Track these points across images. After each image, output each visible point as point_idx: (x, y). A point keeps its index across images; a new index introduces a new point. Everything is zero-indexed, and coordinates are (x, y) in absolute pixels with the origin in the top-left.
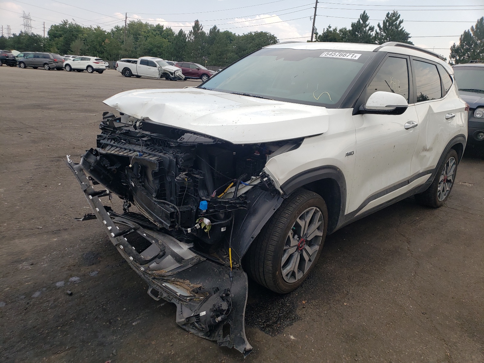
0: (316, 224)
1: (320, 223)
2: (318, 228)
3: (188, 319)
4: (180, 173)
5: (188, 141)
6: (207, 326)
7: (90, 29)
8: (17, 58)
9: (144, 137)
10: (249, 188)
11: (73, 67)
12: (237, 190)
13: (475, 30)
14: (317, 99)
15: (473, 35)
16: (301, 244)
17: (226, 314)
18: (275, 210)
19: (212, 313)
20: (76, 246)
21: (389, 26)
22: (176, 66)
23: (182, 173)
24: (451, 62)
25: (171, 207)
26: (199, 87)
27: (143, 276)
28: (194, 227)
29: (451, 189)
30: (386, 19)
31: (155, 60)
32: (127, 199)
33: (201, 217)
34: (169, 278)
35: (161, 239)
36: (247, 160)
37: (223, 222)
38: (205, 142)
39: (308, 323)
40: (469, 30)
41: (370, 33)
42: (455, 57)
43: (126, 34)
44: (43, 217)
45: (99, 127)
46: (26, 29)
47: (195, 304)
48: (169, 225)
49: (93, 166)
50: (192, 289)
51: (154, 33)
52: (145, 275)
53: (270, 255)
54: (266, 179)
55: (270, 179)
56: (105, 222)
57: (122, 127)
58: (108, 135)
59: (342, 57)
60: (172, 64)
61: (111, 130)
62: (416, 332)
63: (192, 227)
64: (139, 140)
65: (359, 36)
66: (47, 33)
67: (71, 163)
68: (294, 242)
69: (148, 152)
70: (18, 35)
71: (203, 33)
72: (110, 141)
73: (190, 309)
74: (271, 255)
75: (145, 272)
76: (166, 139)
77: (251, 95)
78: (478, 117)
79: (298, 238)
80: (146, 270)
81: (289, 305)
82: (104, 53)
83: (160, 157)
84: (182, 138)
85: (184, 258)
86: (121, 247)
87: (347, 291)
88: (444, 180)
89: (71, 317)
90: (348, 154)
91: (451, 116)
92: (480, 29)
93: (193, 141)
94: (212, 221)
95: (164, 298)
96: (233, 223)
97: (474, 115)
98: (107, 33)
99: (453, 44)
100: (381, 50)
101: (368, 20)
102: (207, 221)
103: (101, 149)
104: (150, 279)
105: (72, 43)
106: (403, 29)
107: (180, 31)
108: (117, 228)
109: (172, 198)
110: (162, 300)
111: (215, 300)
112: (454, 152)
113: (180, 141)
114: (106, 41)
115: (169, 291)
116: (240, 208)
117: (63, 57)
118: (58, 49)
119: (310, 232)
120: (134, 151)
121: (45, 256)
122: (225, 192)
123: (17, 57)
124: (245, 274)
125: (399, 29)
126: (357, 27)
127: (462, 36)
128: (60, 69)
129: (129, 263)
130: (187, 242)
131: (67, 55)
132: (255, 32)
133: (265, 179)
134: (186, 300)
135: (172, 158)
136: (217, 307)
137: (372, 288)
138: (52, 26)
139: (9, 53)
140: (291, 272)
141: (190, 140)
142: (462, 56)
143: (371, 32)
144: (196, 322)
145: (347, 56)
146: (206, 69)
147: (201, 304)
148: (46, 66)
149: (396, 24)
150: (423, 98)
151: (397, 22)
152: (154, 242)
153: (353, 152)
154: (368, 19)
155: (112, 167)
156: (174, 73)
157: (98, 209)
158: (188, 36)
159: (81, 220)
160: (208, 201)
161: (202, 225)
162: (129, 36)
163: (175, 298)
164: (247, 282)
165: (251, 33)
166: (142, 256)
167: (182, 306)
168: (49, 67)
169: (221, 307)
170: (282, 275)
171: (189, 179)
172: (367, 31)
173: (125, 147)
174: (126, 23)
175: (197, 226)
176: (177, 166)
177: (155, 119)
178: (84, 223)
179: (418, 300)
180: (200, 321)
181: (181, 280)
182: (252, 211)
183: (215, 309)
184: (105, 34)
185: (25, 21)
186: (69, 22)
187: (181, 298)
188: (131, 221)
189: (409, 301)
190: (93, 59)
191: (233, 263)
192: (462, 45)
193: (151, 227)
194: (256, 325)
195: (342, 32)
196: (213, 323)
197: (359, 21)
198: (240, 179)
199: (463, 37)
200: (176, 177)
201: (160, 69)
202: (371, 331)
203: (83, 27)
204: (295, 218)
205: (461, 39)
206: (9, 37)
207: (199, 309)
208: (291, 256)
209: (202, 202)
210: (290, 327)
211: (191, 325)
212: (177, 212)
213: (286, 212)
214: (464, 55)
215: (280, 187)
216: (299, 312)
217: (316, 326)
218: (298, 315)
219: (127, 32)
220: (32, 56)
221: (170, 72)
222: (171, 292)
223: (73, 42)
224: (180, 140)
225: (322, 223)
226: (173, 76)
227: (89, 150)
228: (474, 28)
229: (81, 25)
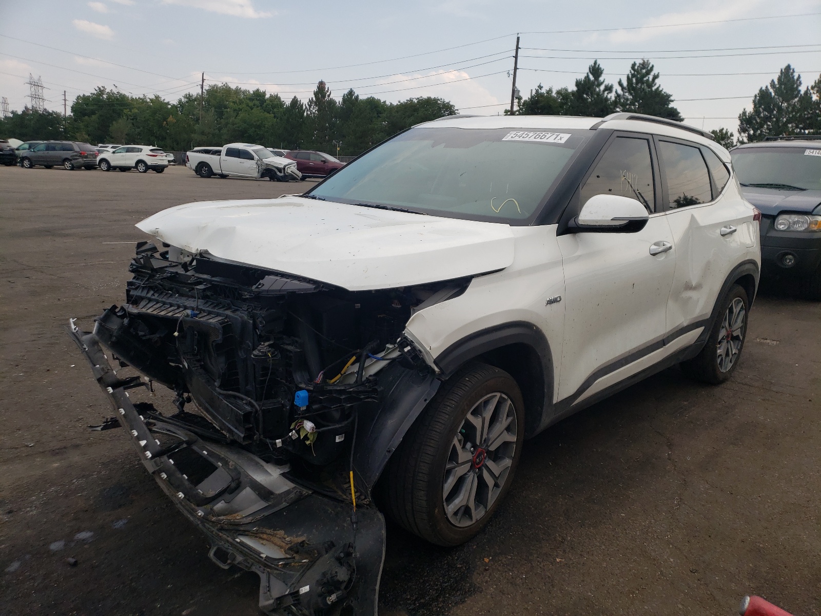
0: (504, 422)
1: (510, 419)
2: (508, 429)
3: (280, 600)
4: (260, 344)
5: (270, 289)
6: (313, 612)
7: (143, 101)
8: (17, 152)
9: (200, 283)
10: (383, 364)
11: (113, 163)
12: (362, 368)
13: (777, 86)
14: (496, 211)
15: (775, 94)
16: (477, 458)
17: (346, 588)
18: (428, 402)
19: (320, 588)
20: (93, 475)
21: (637, 83)
22: (286, 157)
23: (262, 343)
24: (741, 139)
25: (246, 404)
26: (306, 195)
27: (200, 526)
28: (287, 437)
29: (740, 350)
30: (631, 72)
31: (251, 148)
32: (180, 391)
33: (298, 418)
34: (247, 528)
35: (233, 459)
36: (379, 316)
37: (337, 426)
38: (300, 290)
39: (492, 598)
40: (767, 87)
41: (607, 96)
42: (747, 130)
43: (203, 107)
44: (39, 425)
45: (128, 268)
46: (34, 102)
47: (292, 572)
48: (242, 435)
49: (115, 336)
50: (290, 545)
51: (251, 104)
52: (205, 524)
53: (421, 480)
54: (409, 348)
55: (415, 349)
56: (135, 433)
57: (167, 267)
58: (144, 282)
59: (538, 140)
60: (280, 155)
61: (148, 273)
62: (680, 606)
63: (284, 437)
64: (193, 289)
65: (590, 100)
66: (71, 108)
67: (77, 331)
68: (464, 456)
69: (208, 309)
70: (20, 112)
71: (332, 103)
72: (145, 292)
73: (284, 582)
74: (423, 481)
75: (204, 519)
76: (236, 287)
77: (388, 207)
78: (782, 229)
79: (472, 447)
80: (206, 514)
81: (460, 566)
82: (166, 138)
83: (227, 316)
84: (259, 285)
85: (274, 491)
86: (162, 476)
87: (562, 537)
88: (727, 337)
89: (72, 606)
90: (550, 302)
91: (729, 230)
92: (785, 84)
93: (279, 289)
94: (318, 425)
95: (239, 563)
96: (356, 427)
97: (774, 226)
98: (172, 106)
99: (743, 110)
100: (603, 126)
101: (603, 75)
102: (309, 425)
103: (131, 306)
104: (213, 531)
105: (113, 125)
106: (660, 89)
107: (293, 100)
108: (156, 442)
109: (249, 387)
110: (234, 569)
111: (326, 564)
112: (741, 289)
113: (257, 290)
114: (169, 120)
115: (247, 550)
116: (366, 400)
117: (95, 148)
118: (89, 135)
119: (493, 435)
120: (186, 308)
121: (34, 496)
122: (342, 372)
123: (18, 149)
124: (381, 516)
125: (654, 89)
126: (584, 87)
127: (756, 96)
128: (90, 167)
129: (177, 504)
130: (278, 463)
131: (103, 144)
132: (418, 98)
133: (406, 350)
134: (278, 565)
135: (246, 317)
136: (329, 576)
137: (606, 529)
138: (78, 98)
139: (5, 144)
140: (463, 508)
141: (273, 288)
142: (758, 129)
143: (608, 94)
144: (293, 605)
145: (547, 137)
146: (337, 161)
147: (304, 571)
148: (67, 164)
149: (648, 80)
150: (687, 202)
151: (649, 78)
152: (221, 465)
153: (560, 297)
154: (601, 73)
155: (154, 336)
156: (284, 169)
157: (122, 411)
158: (306, 107)
159: (99, 429)
160: (308, 391)
161: (301, 433)
162: (208, 110)
163: (258, 562)
164: (384, 529)
165: (411, 100)
166: (199, 490)
167: (269, 578)
168: (72, 165)
169: (337, 576)
170: (445, 514)
171: (276, 353)
172: (601, 92)
173: (170, 301)
174: (202, 88)
175: (293, 434)
176: (256, 331)
177: (220, 253)
178: (110, 434)
179: (684, 548)
180: (299, 604)
181: (268, 531)
182: (387, 405)
183: (325, 580)
184: (168, 108)
185: (33, 89)
186: (107, 91)
187: (269, 563)
188: (184, 428)
189: (667, 550)
190: (146, 149)
191: (358, 498)
192: (757, 111)
193: (217, 439)
194: (400, 605)
195: (561, 94)
196: (322, 606)
197: (588, 76)
198: (368, 349)
199: (758, 98)
200: (253, 350)
201: (259, 163)
202: (602, 606)
203: (132, 97)
204: (464, 413)
205: (754, 101)
206: (6, 117)
207: (299, 581)
208: (461, 481)
209: (299, 392)
210: (461, 606)
211: (285, 611)
212: (257, 411)
213: (448, 404)
214: (762, 126)
215: (433, 361)
216: (477, 579)
217: (505, 603)
218: (475, 584)
219: (205, 104)
220: (42, 147)
221: (277, 168)
222: (251, 553)
223: (114, 122)
224: (257, 287)
225: (513, 421)
226: (282, 174)
227: (109, 308)
228: (776, 82)
229: (127, 94)
